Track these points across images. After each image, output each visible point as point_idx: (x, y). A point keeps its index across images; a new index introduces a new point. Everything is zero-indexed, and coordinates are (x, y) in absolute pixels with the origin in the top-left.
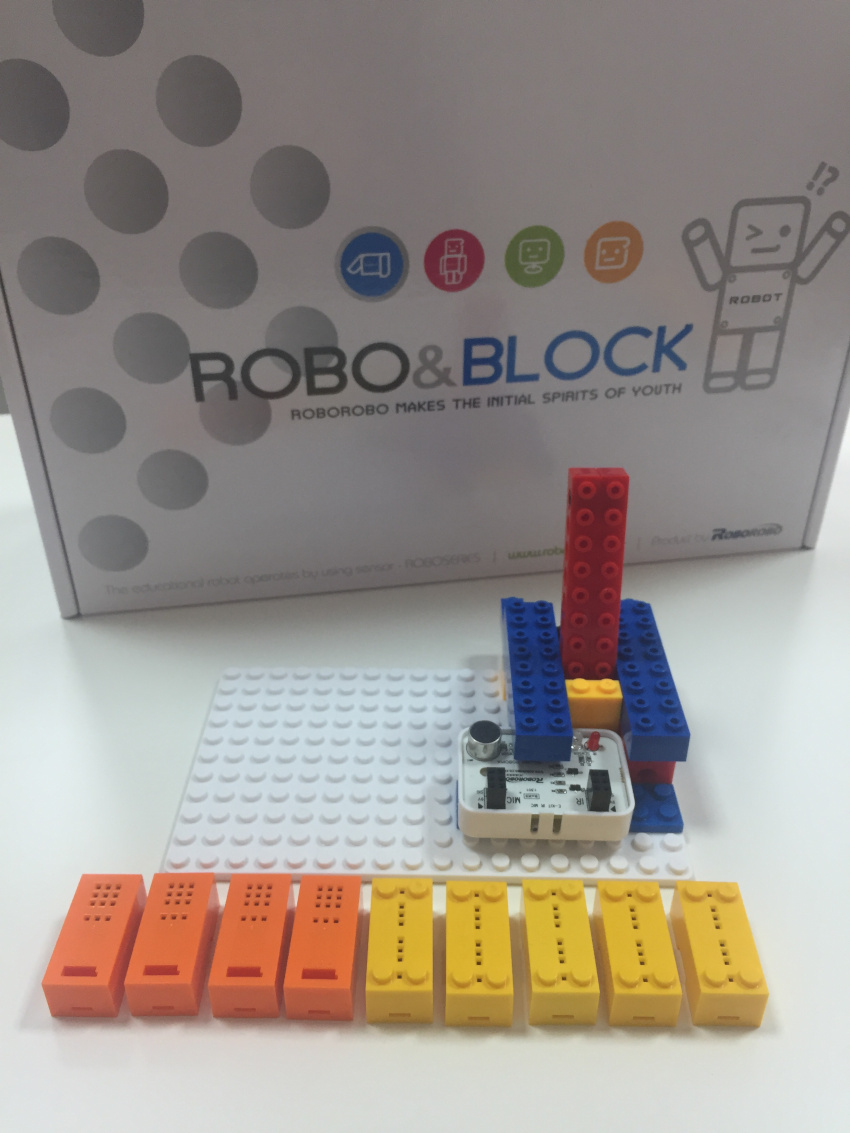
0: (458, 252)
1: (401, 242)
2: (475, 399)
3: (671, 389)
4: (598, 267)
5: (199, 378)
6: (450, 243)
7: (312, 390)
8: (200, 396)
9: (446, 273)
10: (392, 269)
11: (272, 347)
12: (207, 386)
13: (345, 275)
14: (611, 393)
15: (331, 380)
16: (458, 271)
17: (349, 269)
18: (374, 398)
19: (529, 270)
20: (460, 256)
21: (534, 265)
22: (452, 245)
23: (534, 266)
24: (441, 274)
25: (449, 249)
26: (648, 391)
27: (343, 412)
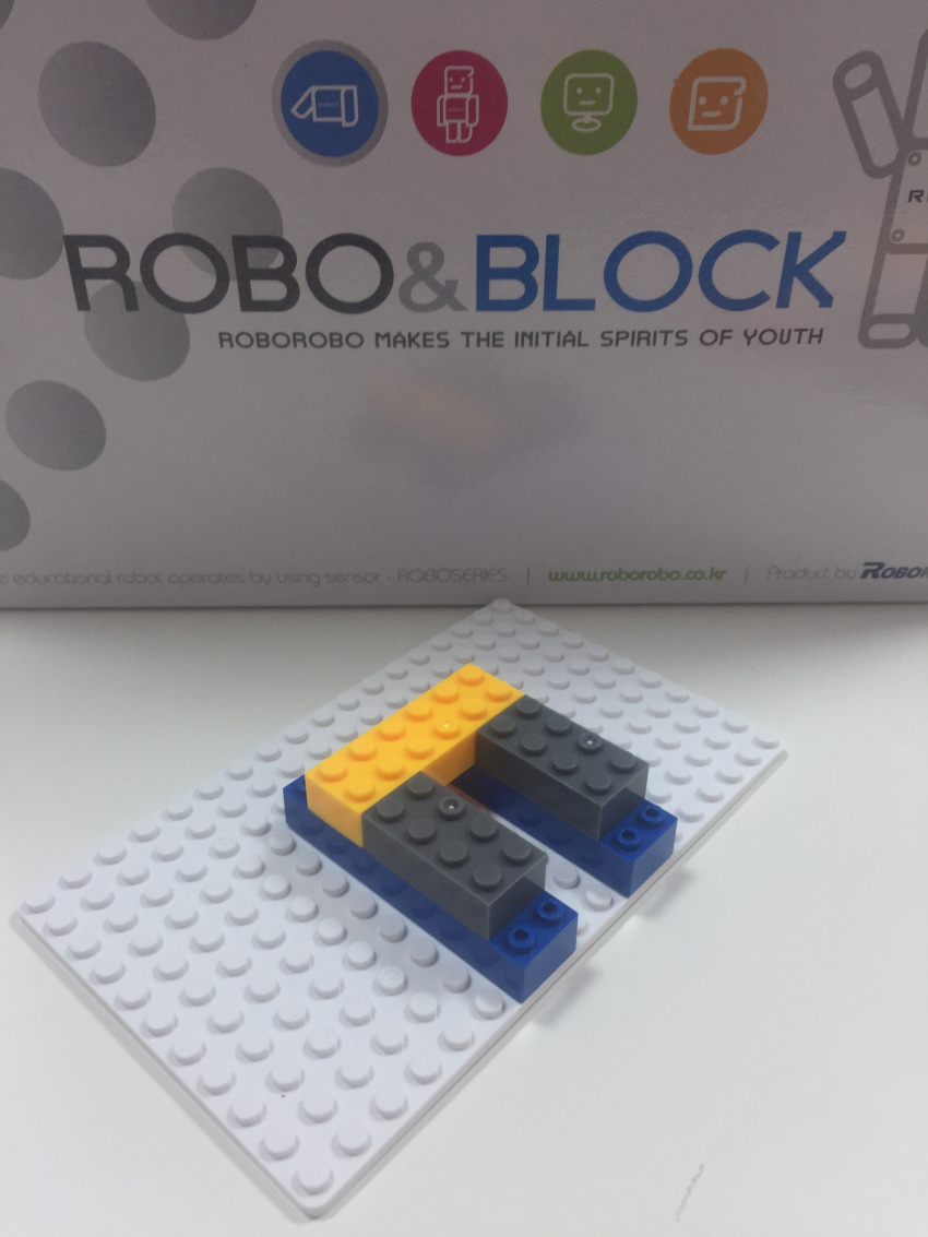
0: (465, 89)
1: (374, 68)
2: (494, 334)
3: (806, 335)
4: (692, 127)
5: (80, 275)
6: (451, 73)
7: (248, 304)
8: (83, 302)
9: (446, 123)
10: (360, 113)
11: (183, 230)
12: (93, 286)
13: (290, 120)
14: (709, 338)
15: (275, 290)
16: (467, 121)
17: (294, 111)
18: (343, 323)
19: (581, 125)
20: (468, 96)
21: (588, 117)
22: (456, 76)
23: (587, 120)
24: (439, 124)
25: (450, 84)
26: (768, 337)
27: (295, 341)
